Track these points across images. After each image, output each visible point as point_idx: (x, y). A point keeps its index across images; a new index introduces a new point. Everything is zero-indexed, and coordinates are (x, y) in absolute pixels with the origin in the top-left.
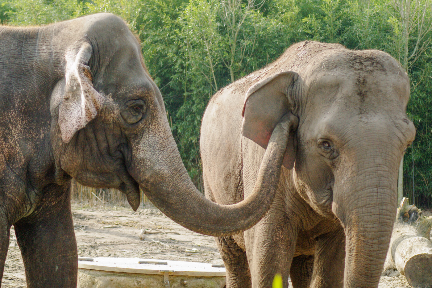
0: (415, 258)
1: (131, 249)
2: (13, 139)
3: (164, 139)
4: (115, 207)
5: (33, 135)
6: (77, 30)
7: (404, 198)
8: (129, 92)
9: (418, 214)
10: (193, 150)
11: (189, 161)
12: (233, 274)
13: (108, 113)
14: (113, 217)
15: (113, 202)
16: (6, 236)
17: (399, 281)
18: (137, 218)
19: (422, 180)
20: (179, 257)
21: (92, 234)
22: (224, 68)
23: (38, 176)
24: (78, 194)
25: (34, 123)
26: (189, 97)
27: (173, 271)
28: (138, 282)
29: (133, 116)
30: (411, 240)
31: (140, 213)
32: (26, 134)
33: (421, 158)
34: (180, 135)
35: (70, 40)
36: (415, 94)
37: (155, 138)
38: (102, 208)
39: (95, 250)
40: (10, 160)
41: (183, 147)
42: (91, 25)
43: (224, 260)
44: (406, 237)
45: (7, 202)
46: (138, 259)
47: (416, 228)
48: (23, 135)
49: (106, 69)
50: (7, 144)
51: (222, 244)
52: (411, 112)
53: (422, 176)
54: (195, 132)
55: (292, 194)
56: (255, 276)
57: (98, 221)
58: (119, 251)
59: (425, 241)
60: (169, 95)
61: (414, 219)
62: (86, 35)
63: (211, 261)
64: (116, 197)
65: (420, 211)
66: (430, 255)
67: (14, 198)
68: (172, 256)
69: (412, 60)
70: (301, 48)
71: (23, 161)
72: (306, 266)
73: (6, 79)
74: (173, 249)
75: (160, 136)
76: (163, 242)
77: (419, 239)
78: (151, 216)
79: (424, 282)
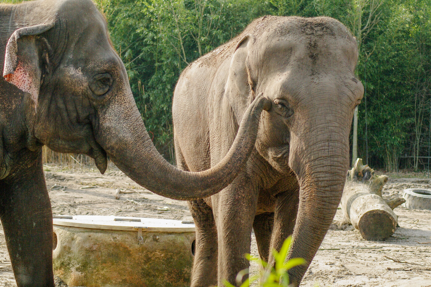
0: (368, 214)
1: (108, 208)
3: (129, 109)
4: (92, 169)
5: (6, 106)
6: (49, 9)
7: (358, 159)
8: (98, 66)
9: (371, 173)
10: (164, 117)
12: (202, 230)
13: (78, 86)
14: (91, 179)
15: (90, 164)
17: (354, 235)
18: (112, 179)
19: (374, 143)
20: (152, 215)
21: (71, 194)
22: (192, 40)
23: (12, 142)
24: (58, 157)
26: (160, 67)
27: (146, 227)
28: (114, 238)
29: (101, 88)
30: (365, 197)
31: (115, 175)
33: (374, 122)
34: (152, 103)
36: (368, 63)
37: (120, 108)
38: (80, 170)
39: (74, 208)
41: (154, 114)
42: (61, 4)
43: (194, 217)
44: (360, 194)
46: (114, 217)
47: (369, 186)
49: (75, 45)
51: (192, 202)
52: (364, 79)
53: (375, 139)
54: (165, 99)
56: (220, 232)
57: (77, 182)
58: (97, 209)
59: (378, 198)
60: (141, 65)
61: (367, 178)
62: (57, 14)
63: (182, 218)
65: (372, 170)
66: (381, 211)
68: (145, 214)
69: (365, 32)
70: (260, 21)
72: (268, 222)
74: (146, 207)
75: (125, 106)
76: (136, 201)
77: (371, 196)
79: (376, 235)
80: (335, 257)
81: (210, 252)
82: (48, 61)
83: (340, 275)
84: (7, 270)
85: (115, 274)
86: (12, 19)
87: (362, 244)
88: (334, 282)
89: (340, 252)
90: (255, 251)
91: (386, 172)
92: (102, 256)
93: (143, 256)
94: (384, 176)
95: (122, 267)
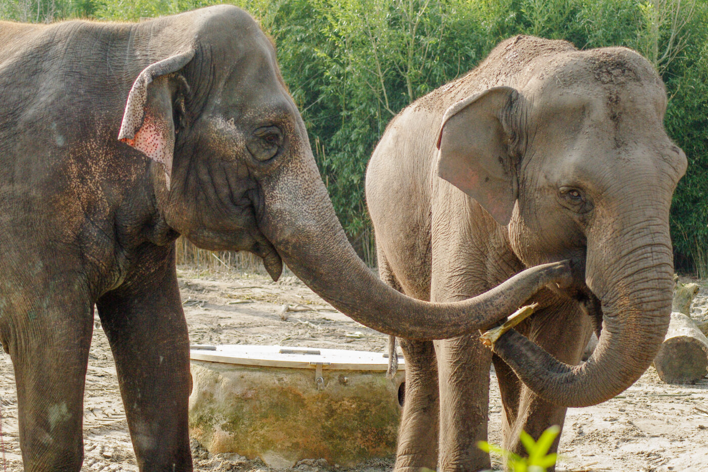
0: (669, 343)
1: (269, 334)
2: (94, 180)
3: (309, 183)
4: (246, 274)
5: (121, 176)
6: (185, 30)
8: (260, 115)
10: (354, 194)
11: (349, 208)
12: (415, 366)
14: (243, 289)
15: (243, 267)
16: (89, 314)
17: (647, 375)
18: (276, 290)
19: (679, 233)
20: (336, 344)
21: (213, 313)
22: (398, 75)
23: (129, 231)
24: (193, 255)
25: (123, 158)
26: (349, 117)
27: (329, 363)
28: (279, 380)
29: (265, 149)
31: (281, 283)
32: (111, 174)
33: (678, 202)
34: (336, 173)
35: (174, 43)
36: (669, 112)
37: (296, 181)
38: (227, 276)
39: (218, 334)
40: (90, 209)
41: (340, 189)
42: (204, 21)
45: (88, 267)
46: (279, 348)
48: (108, 175)
49: (225, 85)
50: (86, 187)
53: (680, 228)
54: (357, 167)
55: (498, 254)
57: (222, 294)
58: (252, 336)
59: (684, 318)
60: (319, 115)
62: (197, 37)
63: (382, 349)
64: (247, 260)
65: (676, 276)
66: (690, 338)
67: (97, 262)
68: (327, 342)
69: (665, 62)
70: (511, 46)
71: (108, 210)
73: (84, 95)
74: (328, 332)
75: (303, 178)
76: (313, 323)
77: (674, 315)
78: (297, 286)
79: (681, 376)
80: (618, 409)
81: (427, 400)
82: (183, 110)
83: (626, 437)
84: (116, 428)
85: (282, 435)
86: (131, 45)
87: (659, 390)
88: (617, 448)
89: (626, 402)
90: (496, 399)
91: (696, 278)
92: (261, 407)
93: (324, 406)
94: (694, 284)
95: (291, 423)
